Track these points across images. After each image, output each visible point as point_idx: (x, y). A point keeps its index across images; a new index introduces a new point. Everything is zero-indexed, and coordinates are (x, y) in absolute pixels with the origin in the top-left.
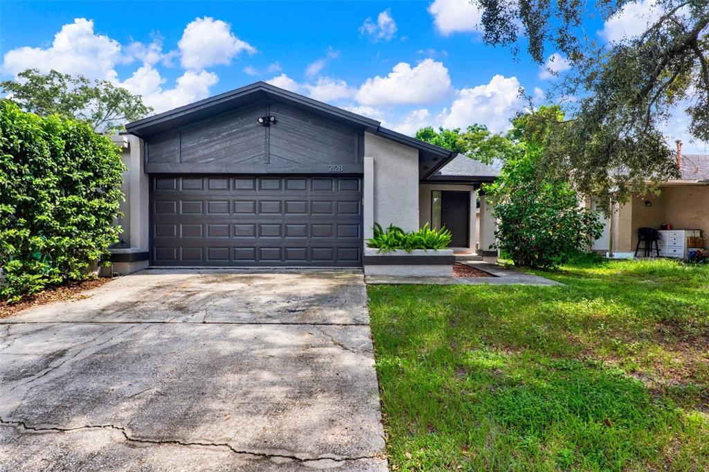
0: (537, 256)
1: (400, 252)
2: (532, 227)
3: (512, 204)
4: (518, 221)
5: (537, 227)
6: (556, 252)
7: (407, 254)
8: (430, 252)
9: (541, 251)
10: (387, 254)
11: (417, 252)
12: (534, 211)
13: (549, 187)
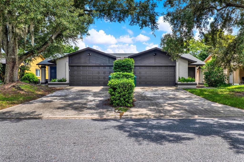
0: (214, 84)
1: (185, 83)
2: (213, 77)
3: (208, 72)
4: (210, 76)
5: (214, 77)
6: (218, 83)
7: (187, 83)
8: (192, 83)
9: (215, 83)
10: (182, 83)
11: (189, 83)
12: (213, 73)
13: (216, 68)
